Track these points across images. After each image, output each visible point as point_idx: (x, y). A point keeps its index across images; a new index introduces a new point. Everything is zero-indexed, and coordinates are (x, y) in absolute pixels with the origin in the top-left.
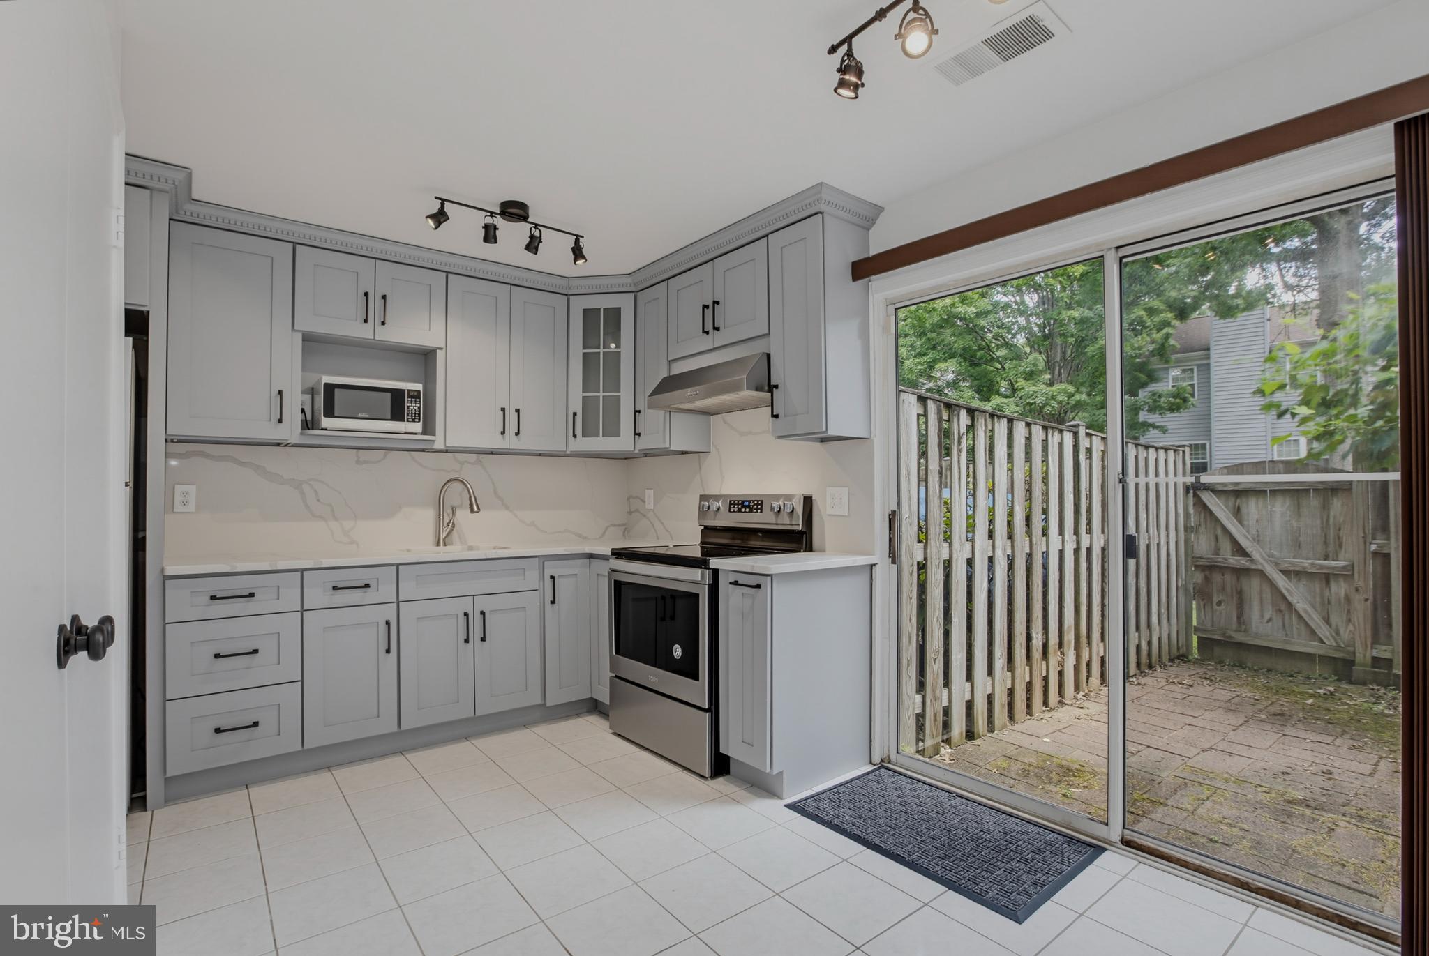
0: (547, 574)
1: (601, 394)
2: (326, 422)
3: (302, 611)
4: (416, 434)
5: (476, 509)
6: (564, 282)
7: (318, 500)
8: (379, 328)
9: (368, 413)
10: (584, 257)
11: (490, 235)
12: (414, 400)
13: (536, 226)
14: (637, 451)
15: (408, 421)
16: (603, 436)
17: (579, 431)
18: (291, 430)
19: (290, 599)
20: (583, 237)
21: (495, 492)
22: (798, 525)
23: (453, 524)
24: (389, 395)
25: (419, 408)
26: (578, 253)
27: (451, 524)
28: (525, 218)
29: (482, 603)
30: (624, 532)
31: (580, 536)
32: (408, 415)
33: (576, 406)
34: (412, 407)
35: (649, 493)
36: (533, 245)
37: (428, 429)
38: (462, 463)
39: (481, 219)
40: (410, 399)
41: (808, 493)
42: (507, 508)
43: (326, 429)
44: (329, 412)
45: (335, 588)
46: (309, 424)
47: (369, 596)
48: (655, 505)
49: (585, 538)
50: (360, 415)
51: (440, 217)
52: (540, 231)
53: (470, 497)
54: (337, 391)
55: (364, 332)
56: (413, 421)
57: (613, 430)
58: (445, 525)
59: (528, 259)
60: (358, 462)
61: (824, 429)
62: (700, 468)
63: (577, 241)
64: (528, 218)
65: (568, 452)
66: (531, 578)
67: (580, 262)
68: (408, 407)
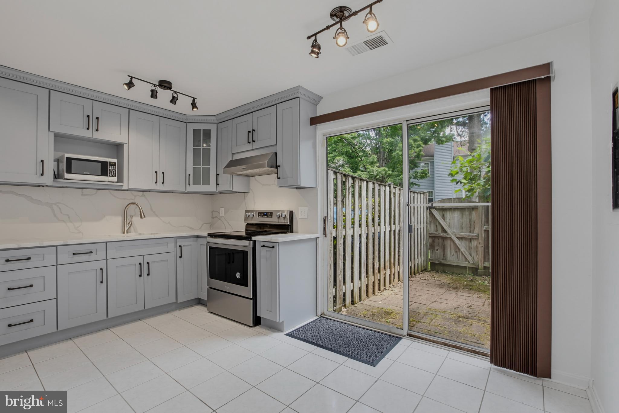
0: (178, 244)
1: (202, 167)
2: (67, 176)
3: (57, 265)
4: (113, 182)
5: (143, 217)
6: (185, 117)
7: (61, 213)
8: (95, 132)
9: (89, 172)
10: (197, 108)
11: (154, 95)
12: (112, 166)
13: (175, 92)
14: (217, 192)
15: (109, 176)
16: (202, 185)
17: (191, 182)
18: (48, 178)
19: (51, 259)
20: (196, 99)
21: (151, 209)
22: (288, 222)
23: (131, 223)
24: (100, 164)
25: (115, 170)
26: (194, 105)
27: (130, 223)
28: (170, 88)
29: (148, 258)
30: (210, 226)
31: (190, 228)
32: (110, 173)
33: (190, 171)
34: (112, 170)
35: (222, 210)
36: (174, 100)
37: (120, 180)
38: (135, 196)
39: (150, 87)
40: (110, 166)
41: (291, 209)
42: (157, 216)
43: (67, 179)
44: (69, 171)
45: (74, 254)
46: (57, 176)
47: (92, 257)
48: (224, 215)
49: (193, 229)
50: (85, 173)
51: (130, 85)
52: (177, 95)
53: (140, 211)
54: (73, 161)
55: (88, 134)
56: (112, 176)
57: (207, 182)
58: (127, 224)
59: (171, 107)
60: (82, 195)
61: (299, 184)
62: (245, 199)
63: (194, 100)
64: (171, 88)
65: (186, 192)
66: (171, 246)
67: (195, 109)
68: (110, 170)
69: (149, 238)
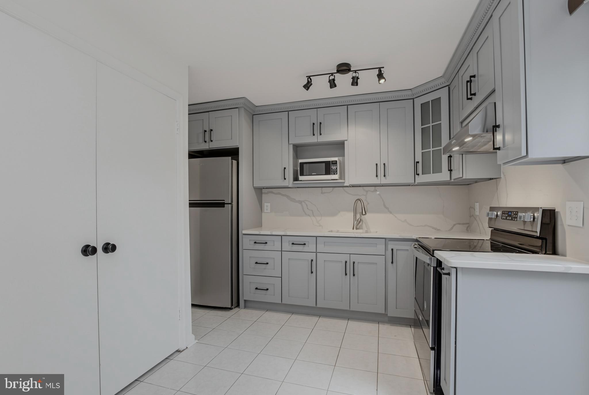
1: (431, 149)
2: (301, 178)
3: (282, 251)
4: (337, 180)
5: (364, 213)
6: (410, 93)
7: (308, 209)
8: (319, 137)
9: (316, 173)
10: (384, 78)
11: (333, 84)
12: (334, 165)
13: (355, 71)
14: (452, 180)
15: (332, 174)
16: (433, 173)
17: (420, 171)
18: (289, 181)
19: (278, 246)
20: (383, 67)
21: (384, 205)
22: (536, 232)
23: (360, 220)
24: (324, 164)
25: (337, 168)
26: (380, 76)
27: (359, 220)
28: (349, 70)
29: (354, 258)
30: (467, 228)
31: (435, 229)
32: (332, 171)
33: (419, 158)
34: (333, 168)
35: (477, 205)
36: (355, 82)
37: (342, 176)
38: (367, 192)
39: (326, 78)
40: (332, 165)
42: (391, 213)
43: (301, 181)
44: (302, 174)
45: (293, 244)
46: (296, 179)
47: (306, 248)
48: (479, 213)
49: (439, 230)
50: (313, 174)
51: (308, 85)
52: (358, 73)
53: (362, 207)
54: (305, 165)
55: (313, 140)
56: (334, 174)
57: (438, 170)
58: (357, 220)
60: (322, 193)
62: (497, 189)
63: (380, 71)
64: (351, 70)
65: (416, 183)
66: (380, 248)
67: (382, 81)
68: (332, 168)
69: (354, 236)
